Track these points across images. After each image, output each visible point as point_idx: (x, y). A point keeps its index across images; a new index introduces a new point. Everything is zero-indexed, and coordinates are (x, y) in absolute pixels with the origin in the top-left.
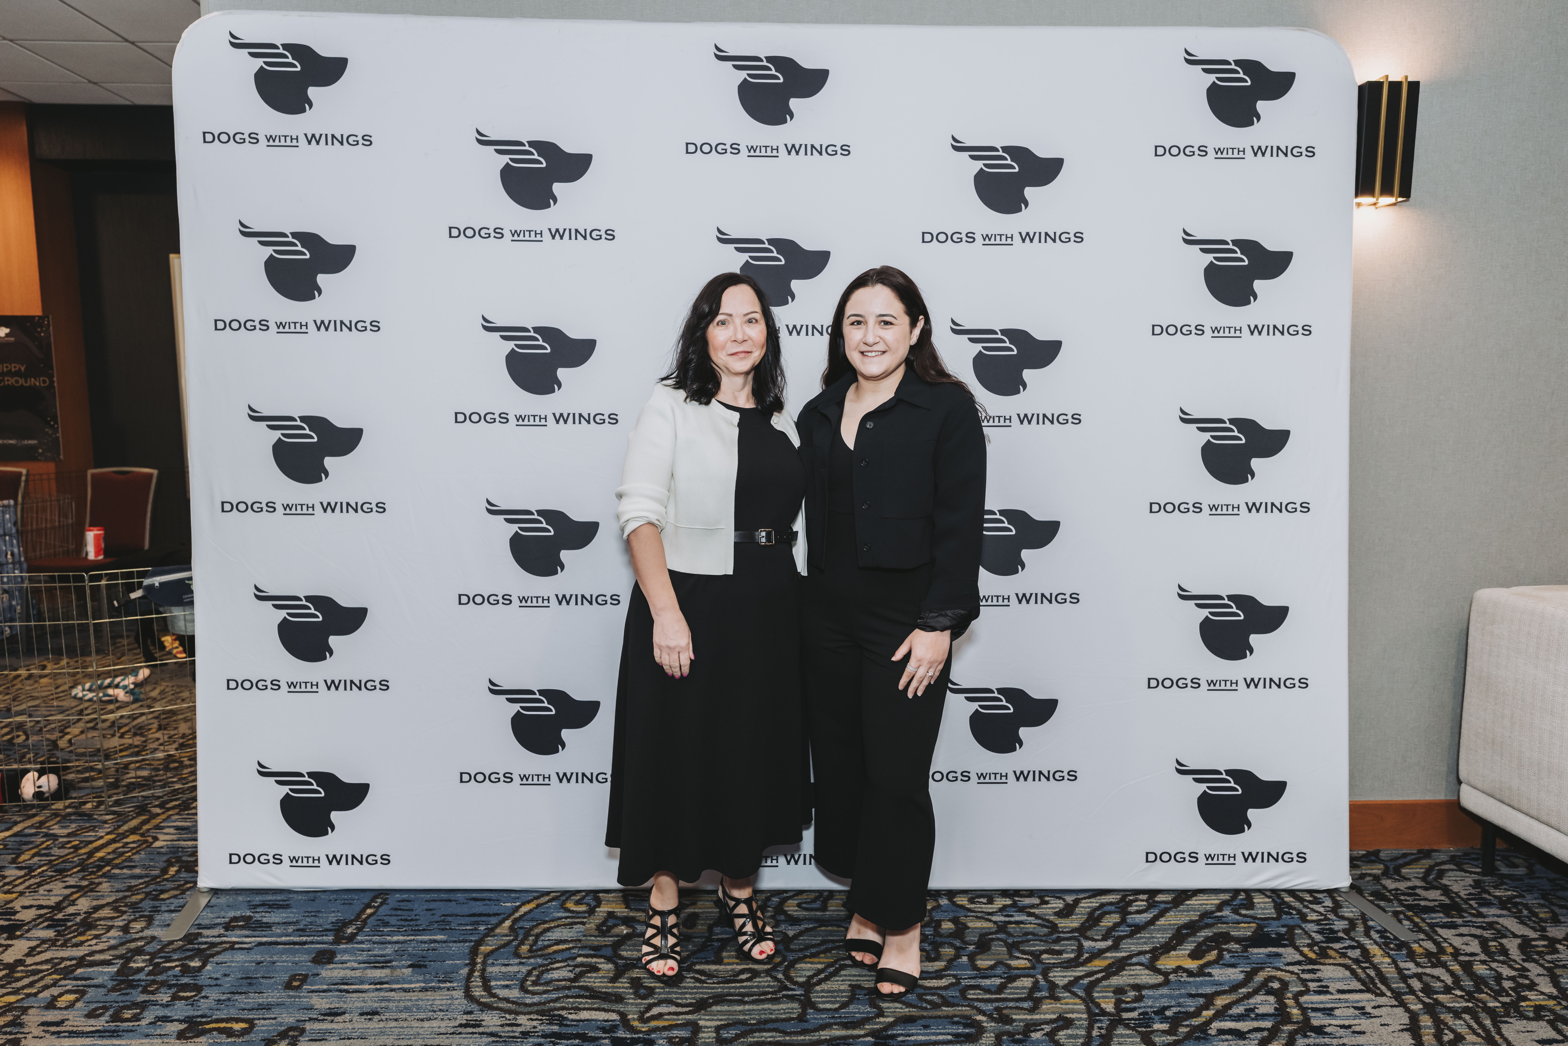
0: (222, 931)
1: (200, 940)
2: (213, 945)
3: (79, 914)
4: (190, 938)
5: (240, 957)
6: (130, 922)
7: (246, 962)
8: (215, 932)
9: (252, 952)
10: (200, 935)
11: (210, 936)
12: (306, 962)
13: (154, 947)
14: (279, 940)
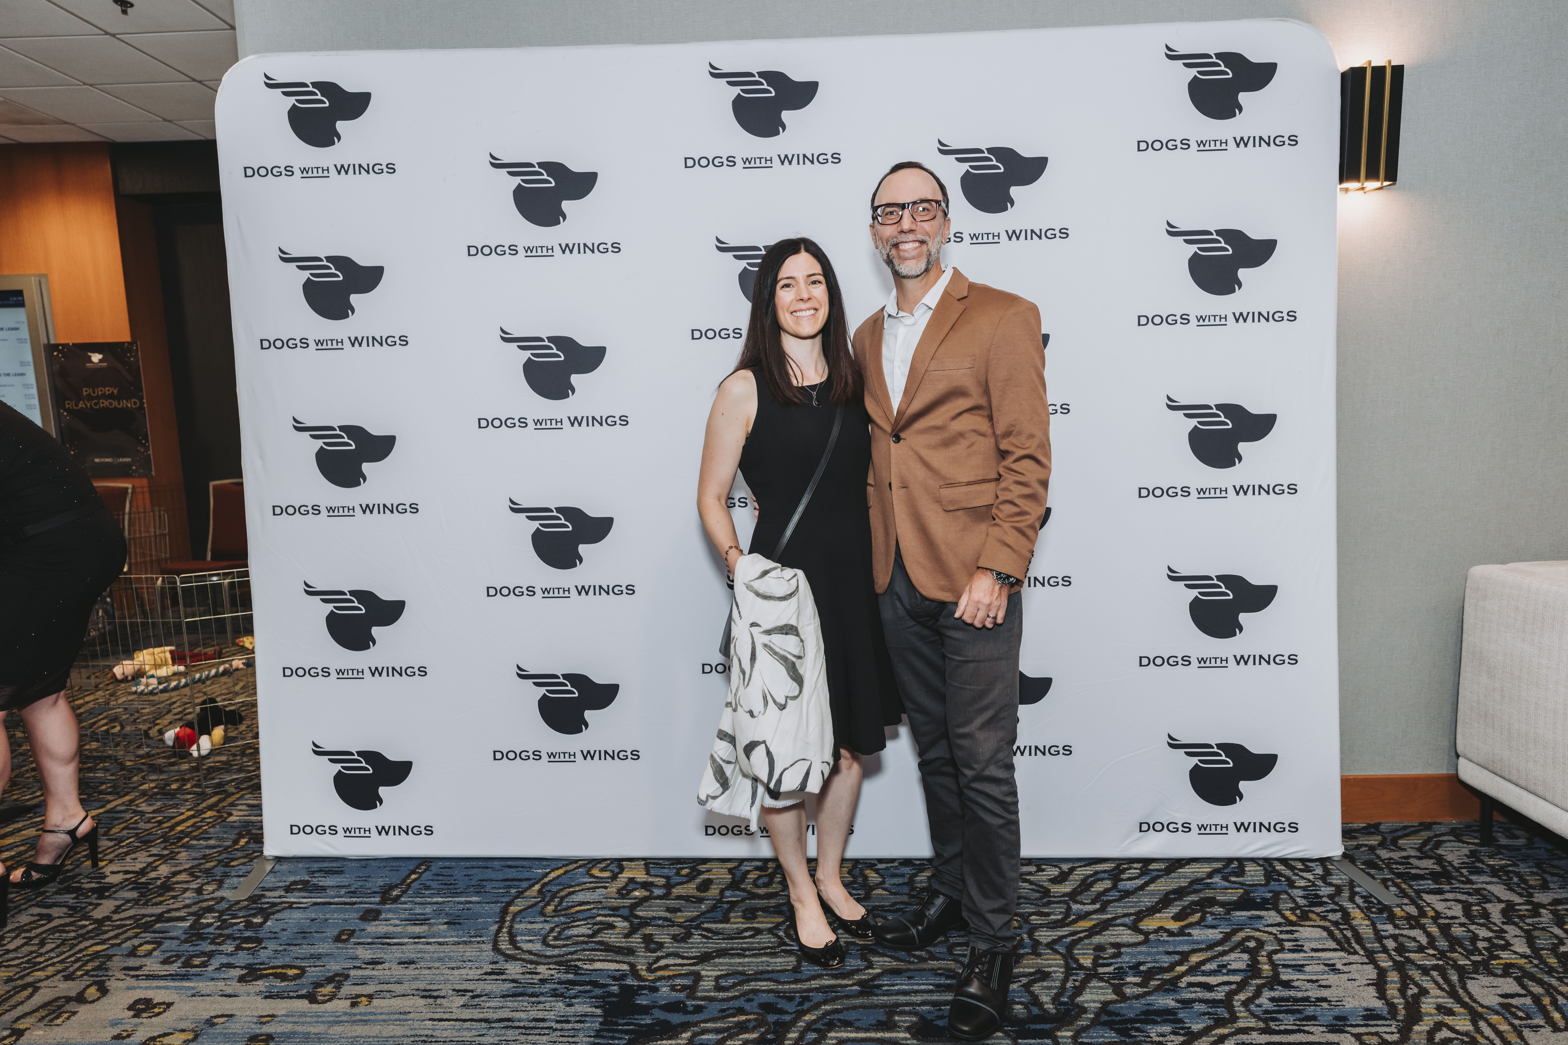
0: (283, 893)
1: (263, 900)
2: (274, 905)
3: (159, 879)
4: (254, 899)
5: (297, 915)
6: (203, 885)
7: (302, 919)
8: (277, 894)
9: (308, 910)
10: (263, 896)
11: (272, 897)
12: (355, 919)
13: (224, 905)
14: (332, 900)
